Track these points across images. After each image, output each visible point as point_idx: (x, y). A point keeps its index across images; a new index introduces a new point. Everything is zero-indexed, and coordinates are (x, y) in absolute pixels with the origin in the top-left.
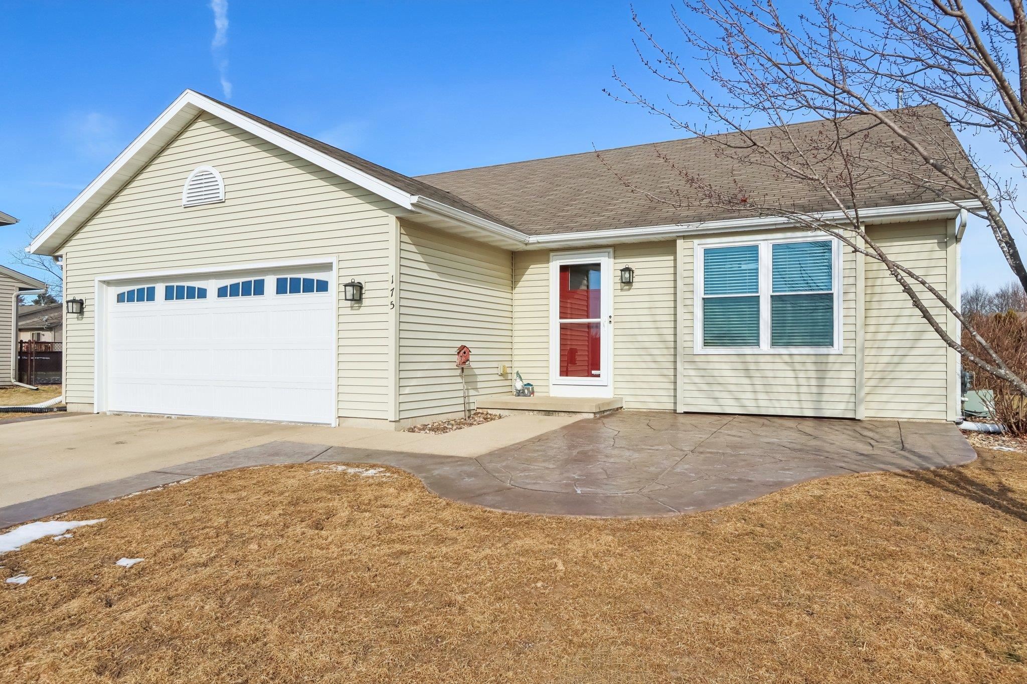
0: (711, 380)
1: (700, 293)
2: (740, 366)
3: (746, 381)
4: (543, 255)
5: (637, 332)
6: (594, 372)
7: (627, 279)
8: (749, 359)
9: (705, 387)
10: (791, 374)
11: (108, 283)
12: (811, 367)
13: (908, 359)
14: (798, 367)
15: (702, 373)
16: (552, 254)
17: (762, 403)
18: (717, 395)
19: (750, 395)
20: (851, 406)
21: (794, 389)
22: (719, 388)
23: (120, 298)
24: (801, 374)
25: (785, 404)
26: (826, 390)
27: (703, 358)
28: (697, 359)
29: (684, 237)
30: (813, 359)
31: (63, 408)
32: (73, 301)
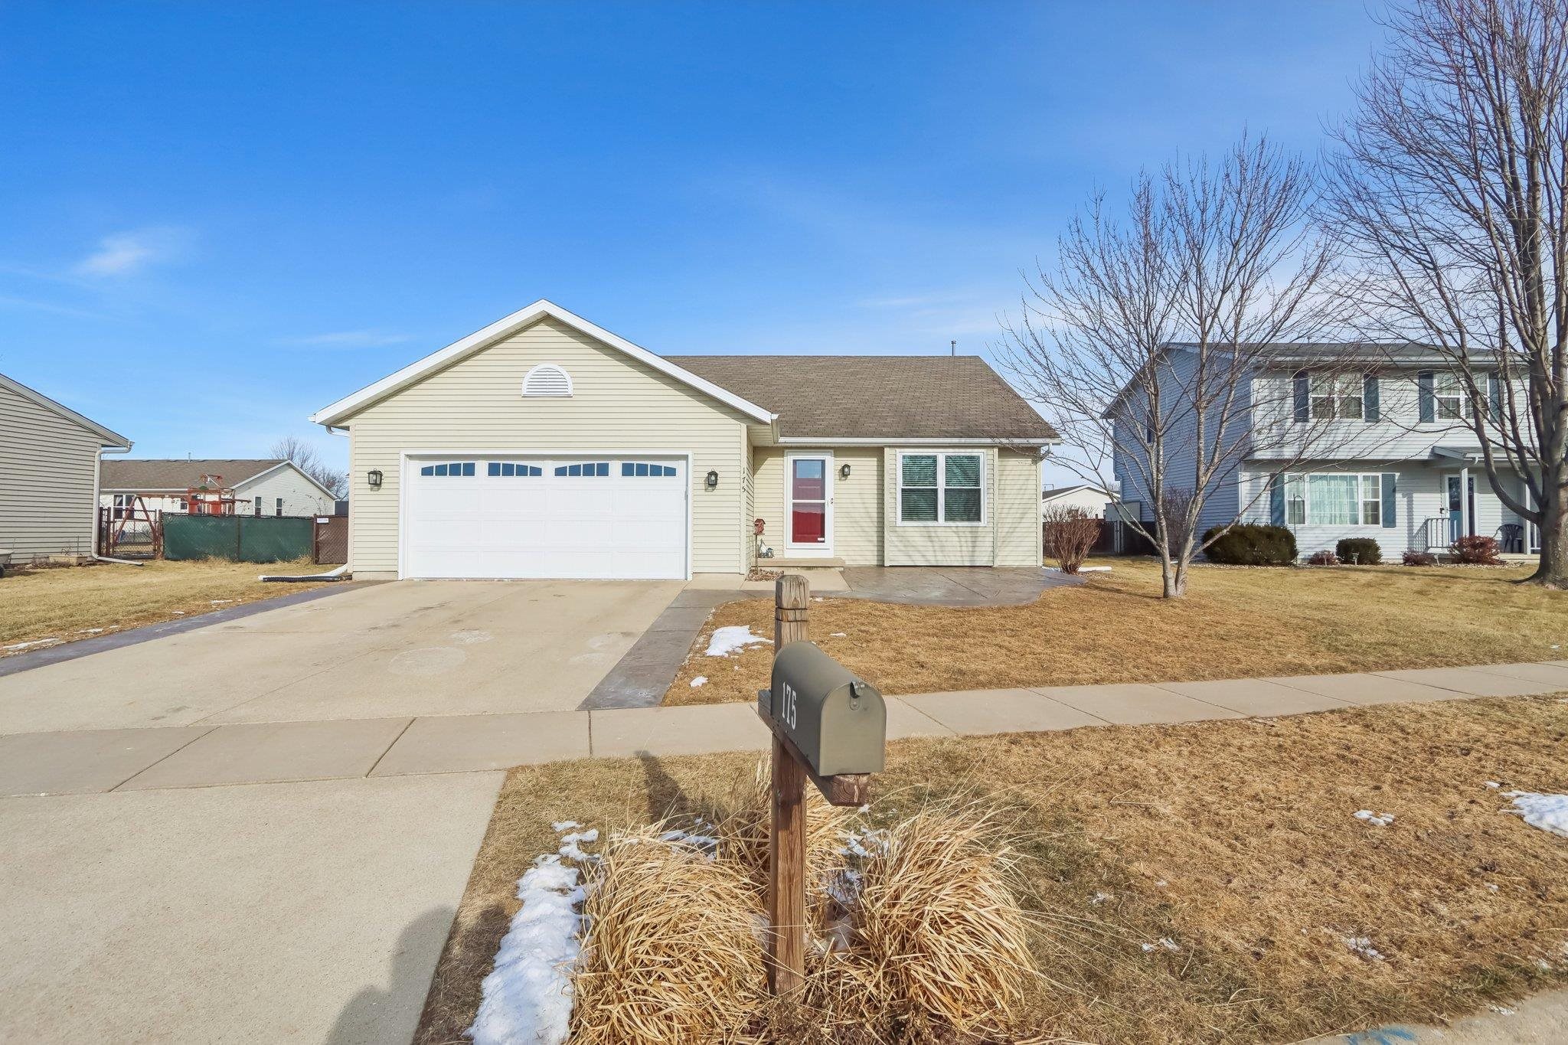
0: (907, 543)
1: (900, 486)
2: (925, 534)
3: (929, 544)
4: (780, 451)
5: (852, 510)
6: (819, 539)
7: (844, 472)
8: (931, 529)
9: (903, 549)
10: (957, 539)
11: (410, 457)
12: (969, 535)
13: (1017, 530)
14: (961, 534)
15: (900, 539)
16: (786, 451)
17: (939, 558)
18: (911, 553)
19: (932, 553)
20: (991, 558)
21: (959, 549)
22: (912, 549)
23: (427, 472)
24: (963, 539)
25: (953, 558)
26: (977, 549)
27: (902, 529)
28: (897, 529)
29: (889, 447)
30: (969, 529)
31: (350, 577)
32: (375, 473)
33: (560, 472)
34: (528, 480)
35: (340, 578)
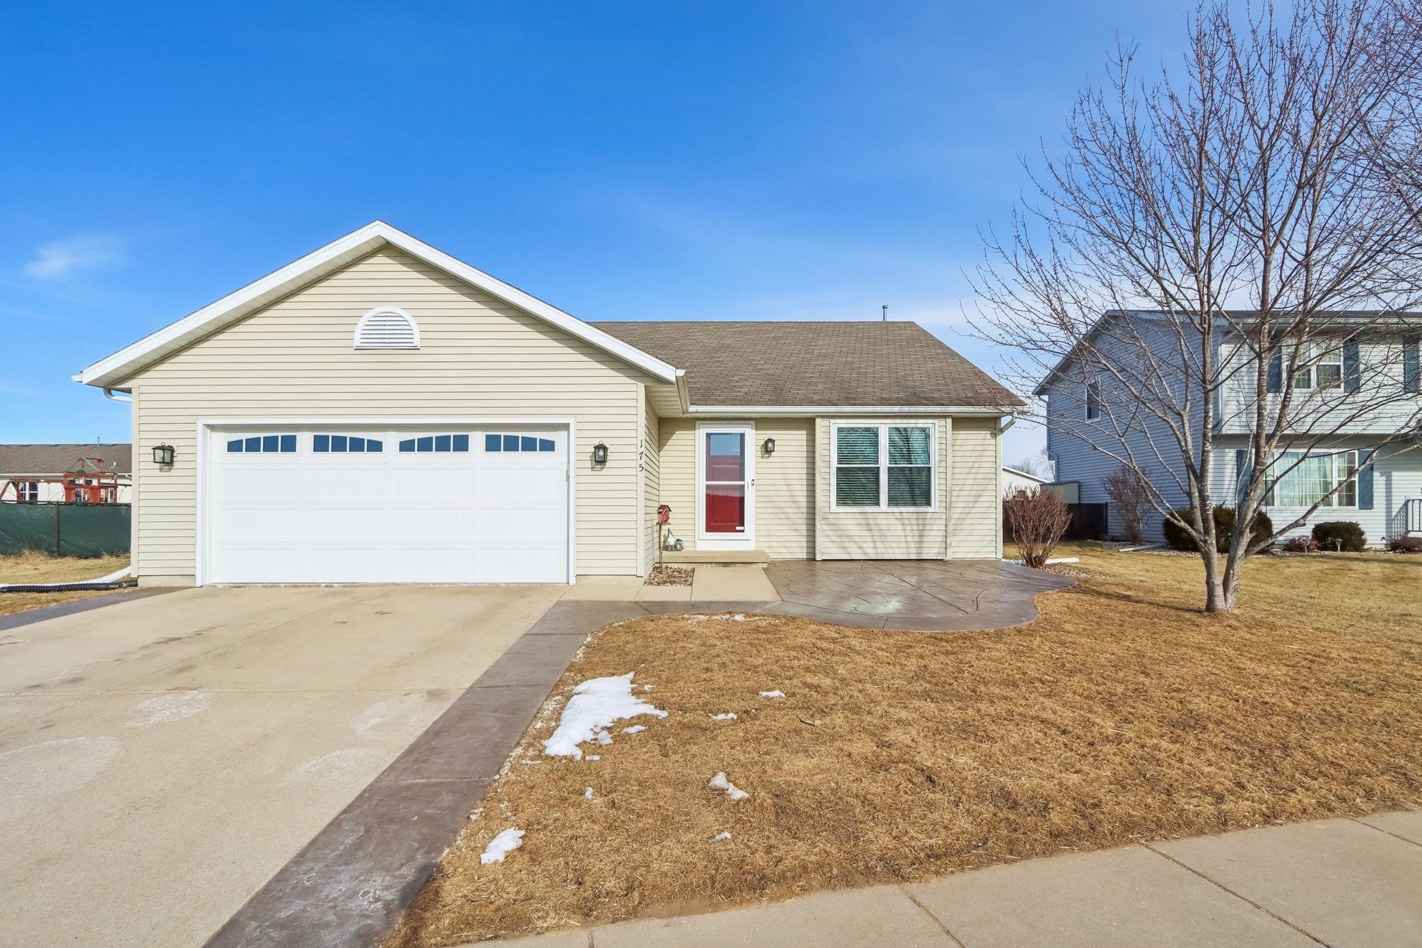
0: (840, 533)
1: (835, 464)
2: (863, 522)
3: (869, 534)
4: (690, 423)
5: (774, 493)
6: (738, 528)
7: (768, 448)
8: (870, 516)
9: (836, 539)
10: (900, 527)
11: (213, 428)
12: (914, 522)
13: (970, 516)
14: (906, 522)
15: (834, 527)
16: (698, 422)
17: (879, 550)
18: (846, 545)
19: (871, 545)
20: (942, 550)
21: (903, 539)
22: (847, 539)
23: (234, 447)
24: (908, 528)
25: (896, 550)
26: (925, 539)
27: (835, 516)
28: (830, 516)
29: (822, 417)
30: (915, 516)
31: (133, 583)
32: (162, 448)
33: (406, 446)
34: (365, 456)
35: (118, 584)
